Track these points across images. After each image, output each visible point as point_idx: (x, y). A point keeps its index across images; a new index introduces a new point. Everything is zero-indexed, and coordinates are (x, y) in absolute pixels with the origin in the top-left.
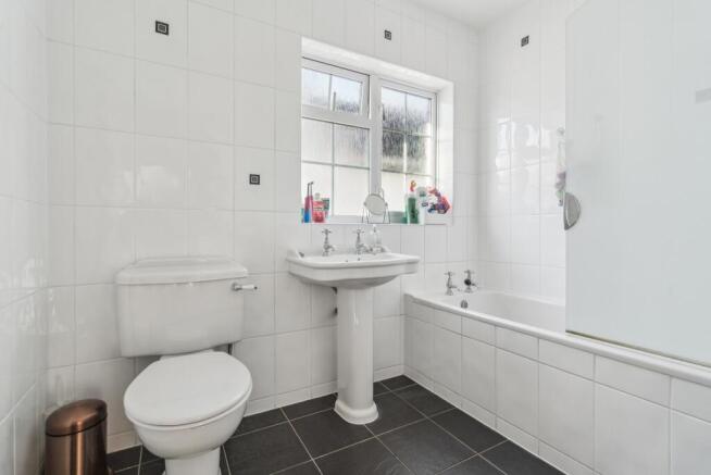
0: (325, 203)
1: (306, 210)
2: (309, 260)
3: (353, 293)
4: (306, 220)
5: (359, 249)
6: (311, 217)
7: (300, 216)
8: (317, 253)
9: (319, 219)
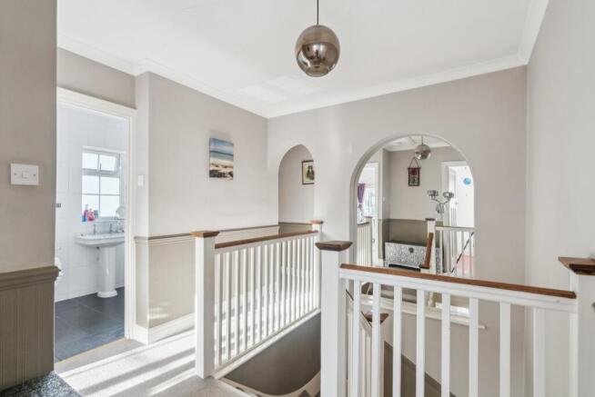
0: (96, 213)
1: (85, 216)
2: (85, 237)
3: (106, 249)
4: (84, 220)
5: (111, 232)
6: (87, 218)
7: (81, 219)
8: (90, 234)
9: (91, 219)
